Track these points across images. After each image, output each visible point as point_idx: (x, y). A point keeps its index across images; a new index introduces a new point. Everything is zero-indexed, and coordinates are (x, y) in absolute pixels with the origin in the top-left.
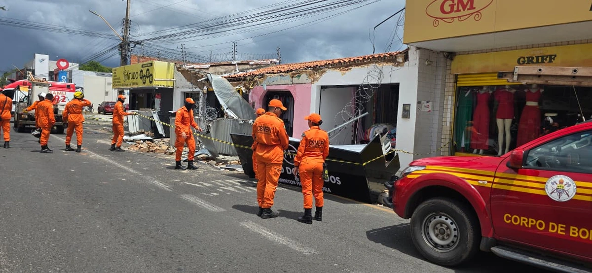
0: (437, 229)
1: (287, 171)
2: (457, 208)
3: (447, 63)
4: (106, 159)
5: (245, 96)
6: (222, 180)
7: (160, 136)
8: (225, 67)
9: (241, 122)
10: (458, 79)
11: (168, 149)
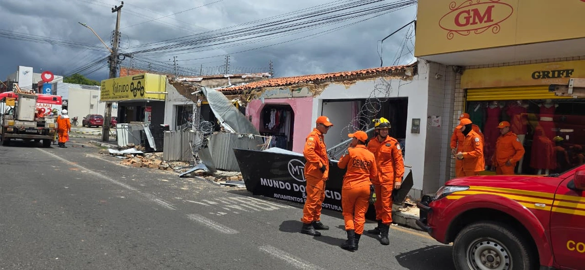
0: (484, 256)
1: (295, 188)
2: (509, 233)
3: (456, 77)
4: (99, 174)
5: (242, 110)
6: (225, 197)
7: (152, 151)
8: (217, 80)
9: (240, 136)
10: (468, 94)
11: (161, 164)
